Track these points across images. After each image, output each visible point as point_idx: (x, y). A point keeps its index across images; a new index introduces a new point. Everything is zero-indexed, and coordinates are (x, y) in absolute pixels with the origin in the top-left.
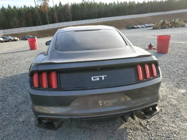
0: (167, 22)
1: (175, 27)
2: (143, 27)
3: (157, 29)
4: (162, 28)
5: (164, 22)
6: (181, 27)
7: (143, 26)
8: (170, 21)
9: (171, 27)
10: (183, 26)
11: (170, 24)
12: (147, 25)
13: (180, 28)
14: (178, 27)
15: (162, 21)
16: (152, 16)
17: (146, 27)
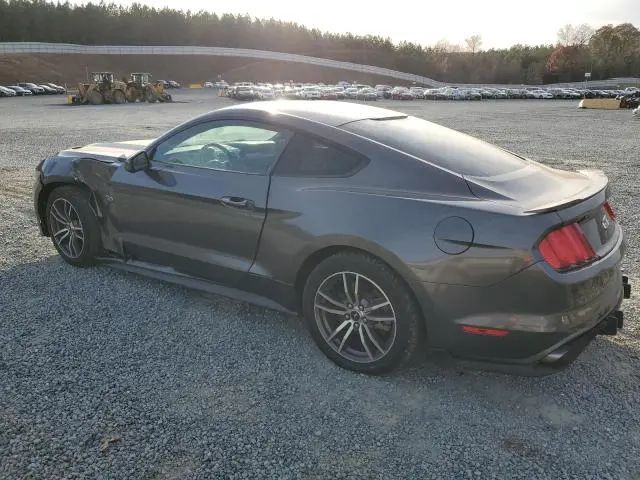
0: (117, 83)
1: (143, 101)
2: (20, 94)
3: (87, 103)
4: (106, 102)
5: (106, 82)
6: (161, 101)
7: (22, 89)
8: (124, 80)
9: (131, 101)
10: (166, 98)
11: (128, 88)
12: (35, 86)
13: (158, 105)
14: (153, 102)
15: (98, 78)
16: (39, 55)
17: (35, 93)
